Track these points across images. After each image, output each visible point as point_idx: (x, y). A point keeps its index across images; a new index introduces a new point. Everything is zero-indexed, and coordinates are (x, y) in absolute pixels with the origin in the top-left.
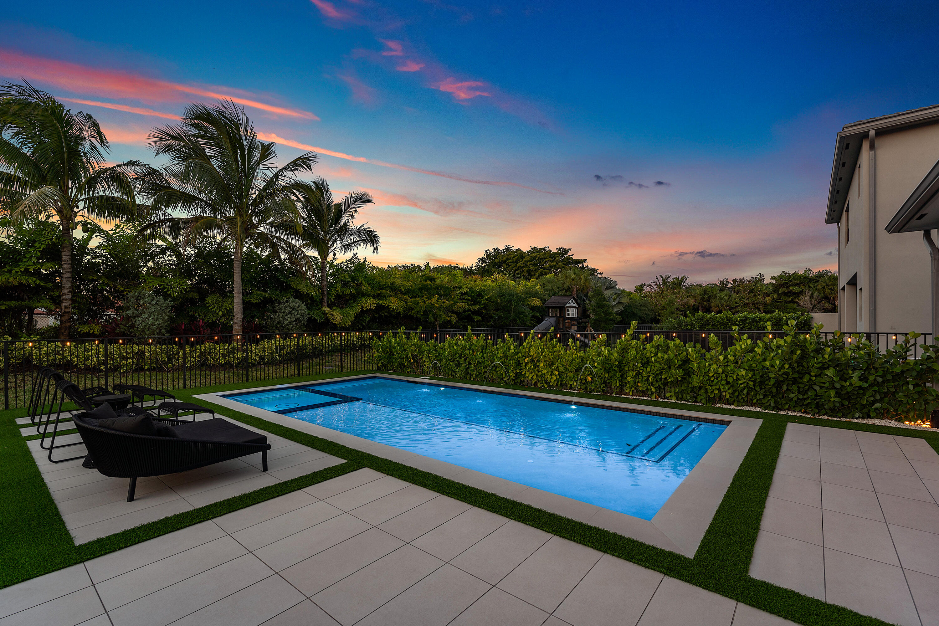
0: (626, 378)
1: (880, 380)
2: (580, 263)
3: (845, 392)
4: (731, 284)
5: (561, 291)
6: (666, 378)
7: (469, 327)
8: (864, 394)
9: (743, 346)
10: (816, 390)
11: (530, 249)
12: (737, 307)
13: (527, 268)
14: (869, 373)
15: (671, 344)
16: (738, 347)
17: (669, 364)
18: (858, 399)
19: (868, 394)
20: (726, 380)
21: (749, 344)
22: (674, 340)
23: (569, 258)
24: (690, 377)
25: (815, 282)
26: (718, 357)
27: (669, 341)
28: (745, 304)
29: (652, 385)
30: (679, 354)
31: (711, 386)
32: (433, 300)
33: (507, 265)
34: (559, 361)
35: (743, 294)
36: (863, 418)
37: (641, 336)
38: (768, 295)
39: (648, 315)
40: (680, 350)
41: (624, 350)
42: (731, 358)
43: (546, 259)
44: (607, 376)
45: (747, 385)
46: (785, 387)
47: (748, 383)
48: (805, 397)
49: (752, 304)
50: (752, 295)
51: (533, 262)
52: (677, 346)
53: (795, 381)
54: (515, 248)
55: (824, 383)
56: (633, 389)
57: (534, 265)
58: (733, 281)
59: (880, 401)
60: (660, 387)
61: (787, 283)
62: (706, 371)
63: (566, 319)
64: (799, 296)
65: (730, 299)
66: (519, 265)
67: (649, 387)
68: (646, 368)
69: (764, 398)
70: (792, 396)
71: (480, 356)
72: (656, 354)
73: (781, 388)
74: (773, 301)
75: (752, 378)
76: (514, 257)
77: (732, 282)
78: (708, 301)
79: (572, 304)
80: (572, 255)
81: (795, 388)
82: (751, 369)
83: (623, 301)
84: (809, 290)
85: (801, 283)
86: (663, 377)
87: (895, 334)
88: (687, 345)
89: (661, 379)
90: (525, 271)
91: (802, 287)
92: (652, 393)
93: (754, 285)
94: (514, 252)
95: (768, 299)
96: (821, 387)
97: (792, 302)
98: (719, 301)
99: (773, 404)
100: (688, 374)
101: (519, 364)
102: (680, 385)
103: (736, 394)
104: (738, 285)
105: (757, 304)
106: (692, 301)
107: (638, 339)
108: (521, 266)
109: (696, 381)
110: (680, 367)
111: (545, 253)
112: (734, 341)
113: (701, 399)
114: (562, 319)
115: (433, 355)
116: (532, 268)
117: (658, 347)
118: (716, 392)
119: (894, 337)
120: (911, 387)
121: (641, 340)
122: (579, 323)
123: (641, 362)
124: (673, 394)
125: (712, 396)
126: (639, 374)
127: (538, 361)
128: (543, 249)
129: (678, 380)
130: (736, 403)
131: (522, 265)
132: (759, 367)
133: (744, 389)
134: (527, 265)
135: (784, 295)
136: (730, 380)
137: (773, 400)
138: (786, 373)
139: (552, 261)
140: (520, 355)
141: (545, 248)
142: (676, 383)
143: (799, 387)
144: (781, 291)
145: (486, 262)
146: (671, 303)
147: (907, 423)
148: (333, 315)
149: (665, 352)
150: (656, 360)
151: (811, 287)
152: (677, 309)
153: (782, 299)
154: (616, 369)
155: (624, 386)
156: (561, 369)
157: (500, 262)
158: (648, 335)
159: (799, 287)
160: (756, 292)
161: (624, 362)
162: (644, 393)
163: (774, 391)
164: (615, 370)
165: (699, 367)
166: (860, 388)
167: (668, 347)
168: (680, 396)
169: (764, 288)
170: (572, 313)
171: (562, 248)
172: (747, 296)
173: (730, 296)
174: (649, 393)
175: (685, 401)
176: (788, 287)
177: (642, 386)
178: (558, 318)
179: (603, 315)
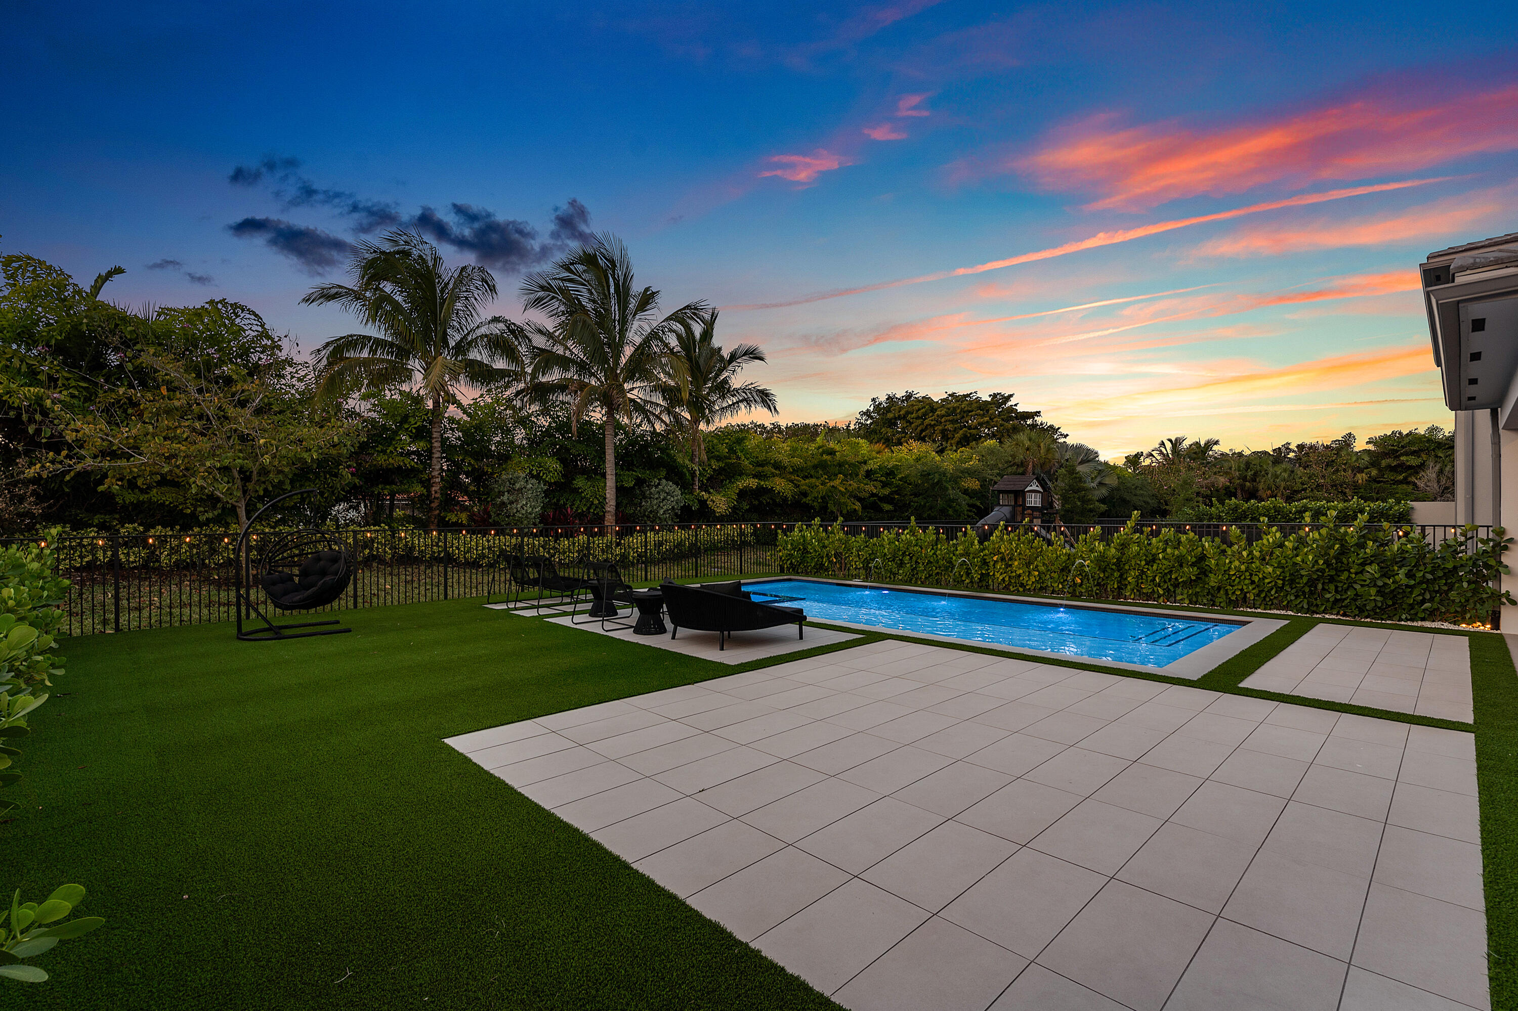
0: (1126, 579)
1: (1429, 576)
2: (1028, 418)
3: (1389, 590)
4: (1294, 451)
5: (1011, 466)
6: (1176, 579)
7: (913, 518)
8: (1411, 593)
9: (1271, 540)
10: (1356, 589)
11: (946, 396)
12: (1305, 490)
13: (940, 428)
14: (1417, 569)
15: (1183, 538)
16: (1265, 541)
17: (1180, 561)
18: (1405, 599)
19: (1416, 592)
20: (1250, 579)
21: (1278, 537)
22: (1187, 534)
23: (1012, 409)
24: (1207, 576)
25: (1448, 448)
26: (1240, 553)
27: (1180, 535)
28: (1318, 485)
29: (1159, 586)
30: (1193, 550)
31: (1233, 586)
32: (837, 483)
33: (908, 421)
34: (1039, 559)
35: (1316, 469)
36: (1412, 620)
37: (1145, 529)
38: (1361, 470)
39: (1148, 503)
40: (1194, 545)
41: (1124, 546)
42: (1257, 554)
43: (972, 411)
44: (1102, 575)
45: (1275, 585)
46: (1320, 586)
47: (1276, 582)
48: (1344, 597)
49: (1332, 486)
50: (1331, 470)
51: (951, 418)
52: (1190, 541)
53: (1332, 579)
54: (922, 394)
55: (1365, 581)
56: (1135, 591)
57: (953, 422)
58: (1297, 447)
59: (1431, 600)
60: (1169, 589)
61: (1397, 451)
62: (1226, 568)
63: (1025, 508)
64: (1418, 473)
65: (1291, 478)
66: (927, 422)
67: (1155, 589)
68: (1152, 566)
69: (1296, 598)
70: (1328, 596)
71: (931, 554)
72: (1164, 550)
73: (1316, 587)
74: (1370, 481)
75: (1280, 576)
76: (919, 410)
77: (1296, 449)
78: (1254, 480)
79: (1034, 488)
80: (1016, 405)
81: (1332, 587)
82: (1280, 565)
83: (1107, 481)
84: (1436, 462)
85: (1421, 450)
86: (1173, 577)
87: (1454, 527)
88: (1203, 539)
89: (1170, 579)
90: (938, 431)
91: (1424, 456)
92: (1159, 597)
93: (1335, 454)
94: (920, 401)
95: (1361, 478)
96: (1362, 586)
97: (1405, 481)
98: (1272, 480)
99: (1306, 606)
100: (1204, 573)
101: (985, 563)
102: (1194, 587)
103: (1263, 595)
104: (1307, 454)
105: (1341, 486)
106: (1222, 481)
107: (1142, 533)
108: (930, 425)
109: (1213, 580)
110: (1193, 565)
111: (971, 403)
112: (1262, 535)
113: (1220, 602)
114: (1020, 509)
115: (866, 552)
116: (950, 427)
117: (1166, 542)
118: (1238, 593)
119: (1453, 530)
120: (1465, 585)
121: (1145, 534)
122: (1043, 514)
123: (1145, 560)
124: (1185, 596)
125: (1234, 598)
126: (1143, 572)
127: (1011, 559)
128: (968, 395)
129: (1191, 580)
130: (1263, 606)
131: (933, 423)
132: (1290, 563)
133: (1272, 589)
134: (941, 423)
135: (1391, 471)
136: (1256, 579)
137: (1306, 601)
138: (1323, 571)
139: (983, 416)
140: (987, 551)
141: (971, 394)
142: (1190, 583)
143: (1336, 587)
144: (1384, 463)
145: (872, 418)
146: (1187, 484)
147: (1464, 625)
148: (714, 502)
149: (1176, 548)
150: (1164, 558)
151: (1441, 457)
152: (1198, 494)
153: (1386, 476)
154: (1114, 567)
155: (1122, 589)
156: (1042, 569)
157: (896, 418)
158: (1154, 527)
159: (1419, 457)
160: (1340, 466)
161: (1123, 560)
162: (1149, 597)
163: (1307, 589)
164: (1112, 569)
165: (1217, 565)
166: (1407, 586)
167: (1179, 542)
168: (1194, 599)
169: (1354, 459)
170: (1034, 501)
171: (998, 394)
172: (1321, 471)
173: (1292, 472)
174: (1156, 596)
175: (1200, 604)
176: (1398, 457)
177: (1146, 588)
178: (1014, 507)
179: (1079, 504)
